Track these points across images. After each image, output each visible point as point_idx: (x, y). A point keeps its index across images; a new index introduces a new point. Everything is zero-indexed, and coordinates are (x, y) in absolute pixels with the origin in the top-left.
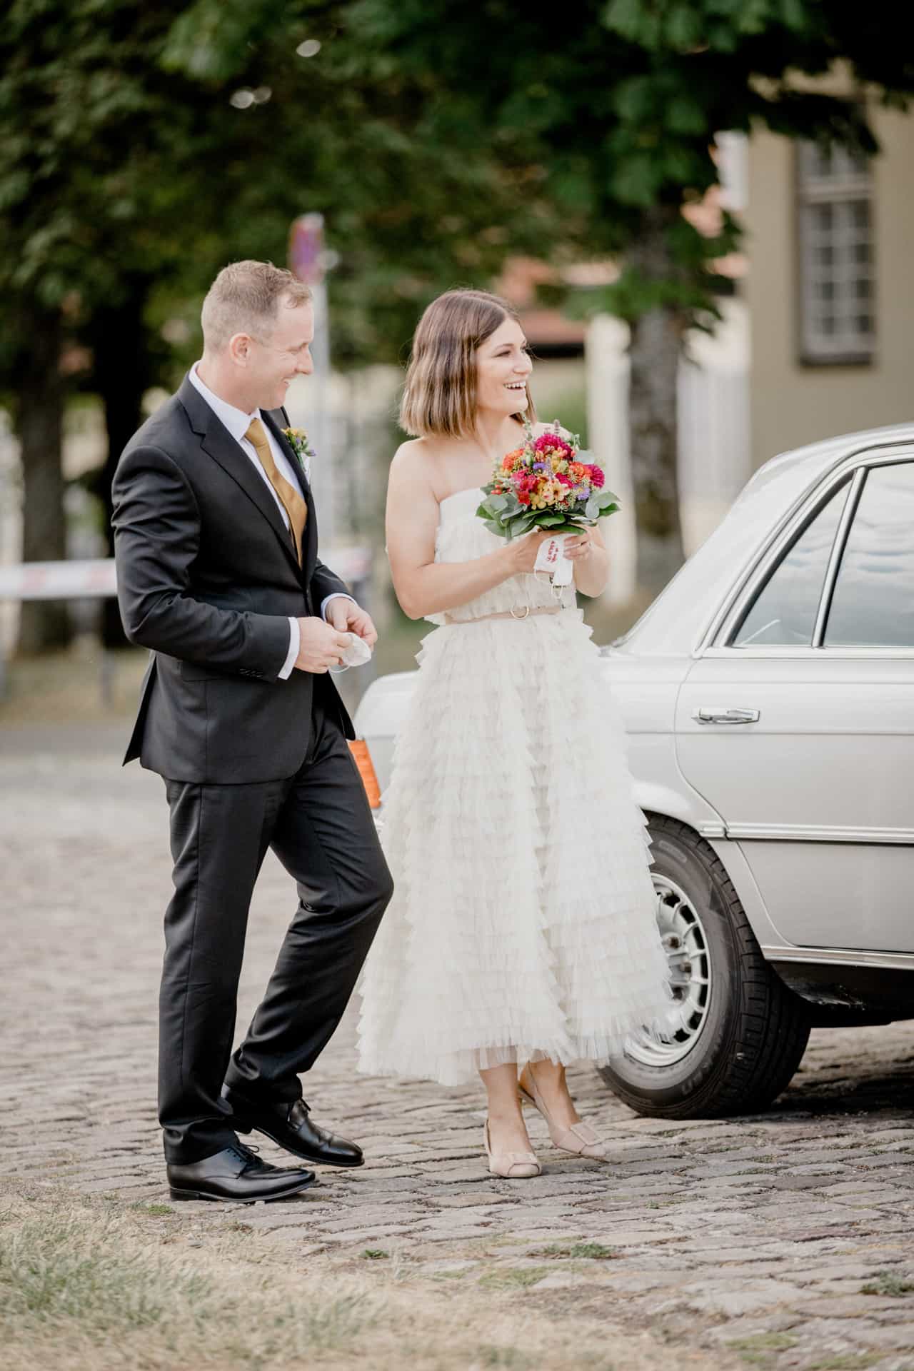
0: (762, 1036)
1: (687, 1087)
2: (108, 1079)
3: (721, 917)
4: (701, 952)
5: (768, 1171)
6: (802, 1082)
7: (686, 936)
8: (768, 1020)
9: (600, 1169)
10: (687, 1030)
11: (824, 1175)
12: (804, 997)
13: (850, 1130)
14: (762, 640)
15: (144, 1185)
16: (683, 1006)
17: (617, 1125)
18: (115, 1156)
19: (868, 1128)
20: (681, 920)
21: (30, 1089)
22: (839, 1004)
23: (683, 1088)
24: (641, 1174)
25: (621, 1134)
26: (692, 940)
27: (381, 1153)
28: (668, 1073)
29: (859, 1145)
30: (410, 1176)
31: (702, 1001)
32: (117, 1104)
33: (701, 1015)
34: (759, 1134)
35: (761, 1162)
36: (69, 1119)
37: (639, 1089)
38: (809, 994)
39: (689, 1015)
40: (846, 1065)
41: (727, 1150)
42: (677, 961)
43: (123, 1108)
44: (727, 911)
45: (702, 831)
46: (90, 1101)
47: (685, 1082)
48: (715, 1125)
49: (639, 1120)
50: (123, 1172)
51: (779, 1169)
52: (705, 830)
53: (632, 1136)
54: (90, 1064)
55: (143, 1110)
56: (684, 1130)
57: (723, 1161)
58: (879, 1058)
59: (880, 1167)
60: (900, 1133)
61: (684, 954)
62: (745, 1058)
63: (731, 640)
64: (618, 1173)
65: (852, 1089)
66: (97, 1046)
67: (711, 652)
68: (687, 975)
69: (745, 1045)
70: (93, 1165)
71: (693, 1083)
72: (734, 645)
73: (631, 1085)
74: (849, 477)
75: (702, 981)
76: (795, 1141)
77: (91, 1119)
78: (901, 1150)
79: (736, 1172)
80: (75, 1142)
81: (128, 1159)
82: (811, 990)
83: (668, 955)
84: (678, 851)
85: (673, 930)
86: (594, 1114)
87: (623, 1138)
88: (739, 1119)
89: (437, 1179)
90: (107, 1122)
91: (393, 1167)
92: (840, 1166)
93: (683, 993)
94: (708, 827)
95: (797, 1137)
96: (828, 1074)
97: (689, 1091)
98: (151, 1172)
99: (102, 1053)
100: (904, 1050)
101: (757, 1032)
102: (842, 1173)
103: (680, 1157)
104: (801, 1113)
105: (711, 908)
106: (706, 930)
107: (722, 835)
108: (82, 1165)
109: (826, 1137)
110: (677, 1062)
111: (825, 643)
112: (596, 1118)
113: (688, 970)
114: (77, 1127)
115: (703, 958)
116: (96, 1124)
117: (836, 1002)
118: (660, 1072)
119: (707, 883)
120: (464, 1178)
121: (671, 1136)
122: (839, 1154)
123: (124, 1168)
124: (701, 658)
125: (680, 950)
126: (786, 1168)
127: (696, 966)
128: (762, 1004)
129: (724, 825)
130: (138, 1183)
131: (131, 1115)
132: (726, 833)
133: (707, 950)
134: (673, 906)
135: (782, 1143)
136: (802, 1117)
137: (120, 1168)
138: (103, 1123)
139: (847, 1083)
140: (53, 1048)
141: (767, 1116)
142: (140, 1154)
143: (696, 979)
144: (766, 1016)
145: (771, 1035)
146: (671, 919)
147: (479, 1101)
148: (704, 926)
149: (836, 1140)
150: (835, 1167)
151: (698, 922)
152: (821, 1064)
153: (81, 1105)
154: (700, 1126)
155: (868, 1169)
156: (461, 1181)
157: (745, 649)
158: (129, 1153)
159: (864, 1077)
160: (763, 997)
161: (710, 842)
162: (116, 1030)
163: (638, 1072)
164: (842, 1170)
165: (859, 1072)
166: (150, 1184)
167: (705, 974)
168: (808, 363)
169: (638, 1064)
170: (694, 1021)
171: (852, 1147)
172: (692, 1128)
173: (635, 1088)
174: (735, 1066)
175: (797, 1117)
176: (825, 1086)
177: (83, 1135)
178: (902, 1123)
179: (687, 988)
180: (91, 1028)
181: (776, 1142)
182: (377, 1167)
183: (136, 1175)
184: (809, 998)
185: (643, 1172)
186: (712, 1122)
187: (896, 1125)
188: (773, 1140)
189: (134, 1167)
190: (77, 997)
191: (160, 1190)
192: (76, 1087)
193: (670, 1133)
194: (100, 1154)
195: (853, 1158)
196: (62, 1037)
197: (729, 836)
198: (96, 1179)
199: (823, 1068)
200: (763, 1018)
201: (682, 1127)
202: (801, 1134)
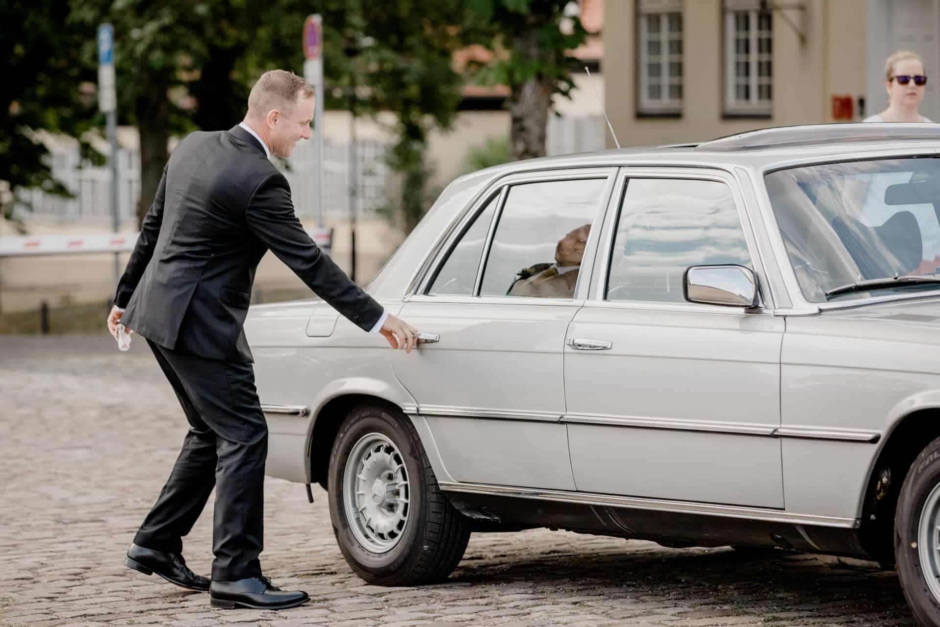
0: (440, 535)
1: (394, 567)
2: (60, 554)
3: (416, 461)
4: (405, 482)
5: (429, 618)
6: (477, 565)
7: (396, 473)
8: (443, 526)
9: (330, 616)
10: (396, 531)
11: (462, 621)
12: (464, 514)
13: (490, 595)
14: (444, 291)
15: (48, 620)
16: (394, 517)
17: (351, 589)
18: (39, 602)
19: (501, 594)
20: (394, 463)
21: (9, 560)
22: (485, 519)
23: (392, 567)
24: (353, 619)
25: (350, 595)
26: (400, 475)
27: (200, 604)
28: (384, 558)
29: (491, 604)
30: (212, 618)
31: (405, 513)
32: (56, 570)
33: (404, 522)
34: (434, 596)
35: (428, 613)
36: (23, 579)
37: (366, 567)
38: (466, 512)
39: (397, 522)
40: (510, 555)
41: (411, 605)
42: (392, 488)
43: (58, 573)
44: (421, 458)
45: (405, 410)
46: (41, 568)
47: (393, 563)
48: (410, 590)
49: (367, 586)
50: (41, 611)
51: (436, 617)
52: (406, 408)
53: (357, 596)
54: (55, 545)
55: (70, 575)
56: (390, 593)
57: (406, 612)
58: (533, 551)
59: (497, 617)
60: (518, 596)
61: (396, 484)
62: (428, 549)
63: (427, 291)
64: (339, 618)
65: (505, 570)
66: (64, 534)
67: (415, 298)
68: (397, 497)
69: (430, 541)
70: (23, 607)
71: (398, 564)
72: (429, 294)
73: (362, 565)
74: (498, 192)
75: (405, 501)
76: (454, 601)
77: (36, 579)
78: (514, 607)
79: (409, 618)
80: (20, 593)
81: (46, 604)
82: (469, 510)
83: (386, 484)
84: (392, 419)
85: (390, 469)
86: (342, 582)
87: (352, 597)
88: (426, 586)
89: (228, 620)
90: (45, 581)
91: (205, 612)
92: (474, 616)
93: (395, 508)
94: (409, 408)
95: (455, 598)
96: (497, 560)
97: (395, 569)
98: (56, 612)
99: (65, 538)
100: (550, 546)
101: (437, 533)
102: (474, 620)
103: (381, 609)
104: (465, 584)
105: (410, 455)
106: (408, 470)
107: (416, 412)
108: (17, 607)
109: (473, 598)
110: (388, 551)
111: (481, 294)
112: (343, 585)
113: (397, 493)
114: (26, 584)
115: (406, 486)
116: (39, 582)
117: (483, 517)
118: (379, 557)
119: (409, 439)
120: (244, 620)
121: (381, 597)
122: (476, 609)
123: (41, 609)
124: (409, 302)
125: (393, 482)
126: (440, 617)
127: (402, 491)
128: (439, 516)
129: (417, 406)
130: (44, 618)
131: (61, 577)
132: (418, 410)
133: (408, 482)
134: (389, 454)
135: (446, 602)
136: (465, 586)
137: (39, 609)
138: (43, 581)
139: (504, 566)
140: (37, 534)
141: (443, 585)
142: (55, 601)
143: (402, 499)
144: (442, 523)
145: (445, 536)
146: (388, 462)
147: (277, 573)
148: (406, 466)
149: (479, 600)
150: (469, 617)
151: (404, 464)
152: (494, 554)
153: (35, 570)
154: (400, 591)
155: (490, 618)
156: (241, 622)
157: (435, 297)
158: (48, 600)
159: (517, 562)
160: (440, 512)
161: (410, 417)
162: (79, 525)
163: (365, 556)
164: (473, 618)
165: (517, 559)
166: (52, 619)
167: (407, 497)
168: (641, 116)
169: (366, 552)
170: (400, 525)
171: (486, 605)
172: (395, 592)
173: (364, 566)
174: (423, 554)
175: (462, 586)
176: (492, 567)
177: (27, 589)
178: (522, 590)
179: (397, 505)
180: (64, 523)
181: (443, 601)
182: (194, 612)
183: (45, 614)
184: (467, 515)
185: (353, 618)
186: (408, 588)
187: (518, 592)
188: (441, 600)
189: (47, 609)
190: (64, 504)
191: (56, 623)
192: (36, 560)
193: (381, 595)
194: (30, 601)
195: (484, 611)
196: (44, 528)
197: (420, 413)
198: (21, 615)
199: (496, 557)
200: (440, 524)
201: (389, 591)
202: (459, 596)
